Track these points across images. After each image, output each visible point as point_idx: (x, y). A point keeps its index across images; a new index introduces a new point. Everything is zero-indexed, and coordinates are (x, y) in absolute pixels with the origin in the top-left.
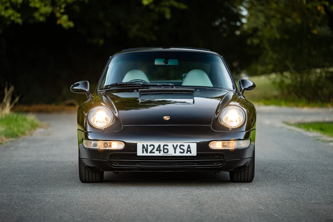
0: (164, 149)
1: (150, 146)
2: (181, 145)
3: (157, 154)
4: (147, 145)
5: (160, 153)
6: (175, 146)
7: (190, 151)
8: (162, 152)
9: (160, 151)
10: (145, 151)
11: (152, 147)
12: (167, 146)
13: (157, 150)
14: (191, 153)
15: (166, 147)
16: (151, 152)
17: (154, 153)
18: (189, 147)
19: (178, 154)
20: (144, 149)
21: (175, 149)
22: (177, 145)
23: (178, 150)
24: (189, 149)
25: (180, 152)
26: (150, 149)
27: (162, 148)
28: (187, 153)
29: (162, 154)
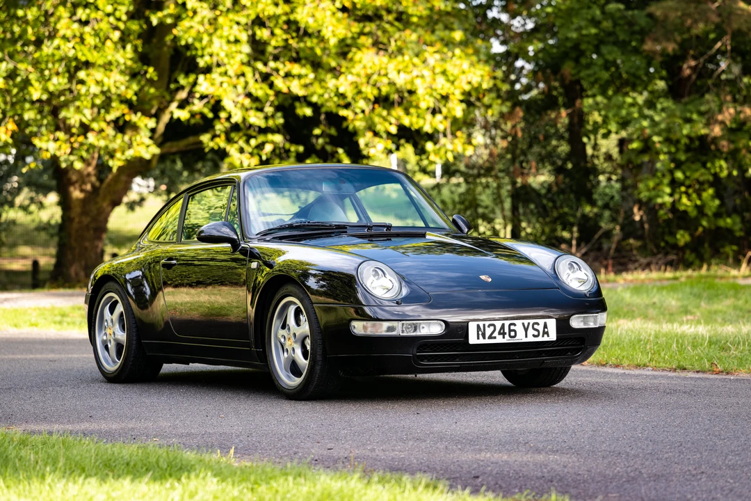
0: (510, 330)
1: (489, 326)
2: (534, 324)
3: (499, 340)
4: (484, 325)
5: (504, 337)
6: (526, 326)
7: (547, 333)
8: (507, 336)
9: (504, 334)
10: (481, 336)
11: (492, 328)
12: (515, 325)
13: (500, 333)
14: (548, 336)
15: (512, 327)
16: (490, 337)
17: (495, 338)
18: (545, 326)
19: (530, 339)
20: (480, 333)
21: (526, 330)
22: (529, 324)
23: (531, 331)
24: (546, 330)
25: (534, 336)
26: (489, 331)
27: (507, 330)
28: (543, 336)
29: (507, 340)
